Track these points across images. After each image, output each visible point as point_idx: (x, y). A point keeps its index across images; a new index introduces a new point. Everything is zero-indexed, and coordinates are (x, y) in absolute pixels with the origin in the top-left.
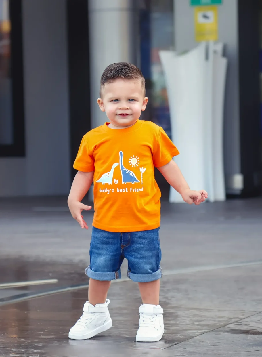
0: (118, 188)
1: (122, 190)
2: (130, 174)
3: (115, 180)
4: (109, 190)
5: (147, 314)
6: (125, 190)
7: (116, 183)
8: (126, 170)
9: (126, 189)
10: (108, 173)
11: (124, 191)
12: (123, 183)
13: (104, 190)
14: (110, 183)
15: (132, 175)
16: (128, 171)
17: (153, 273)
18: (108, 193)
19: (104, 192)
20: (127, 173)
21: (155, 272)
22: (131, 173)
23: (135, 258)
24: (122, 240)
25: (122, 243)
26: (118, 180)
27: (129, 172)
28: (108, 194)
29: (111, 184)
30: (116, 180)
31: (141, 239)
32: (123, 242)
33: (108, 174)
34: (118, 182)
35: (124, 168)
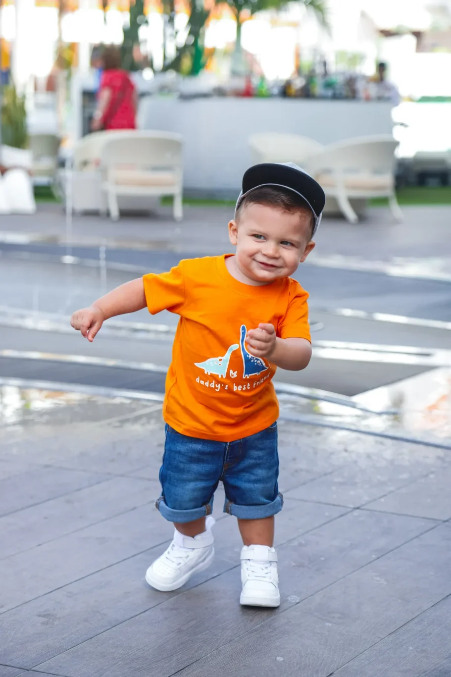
0: (235, 384)
1: (241, 387)
2: (256, 362)
3: (231, 372)
4: (219, 385)
5: (256, 561)
6: (246, 387)
7: (233, 377)
8: (252, 357)
9: (249, 385)
10: (220, 358)
11: (244, 389)
12: (244, 378)
13: (208, 383)
14: (222, 376)
15: (260, 364)
16: (254, 359)
17: (270, 503)
18: (216, 390)
19: (208, 385)
20: (252, 361)
21: (273, 501)
22: (259, 361)
23: (245, 482)
24: (228, 457)
25: (226, 460)
26: (236, 372)
27: (256, 359)
28: (218, 390)
29: (224, 377)
30: (234, 372)
31: (257, 451)
32: (228, 460)
33: (220, 360)
34: (235, 376)
35: (249, 353)
